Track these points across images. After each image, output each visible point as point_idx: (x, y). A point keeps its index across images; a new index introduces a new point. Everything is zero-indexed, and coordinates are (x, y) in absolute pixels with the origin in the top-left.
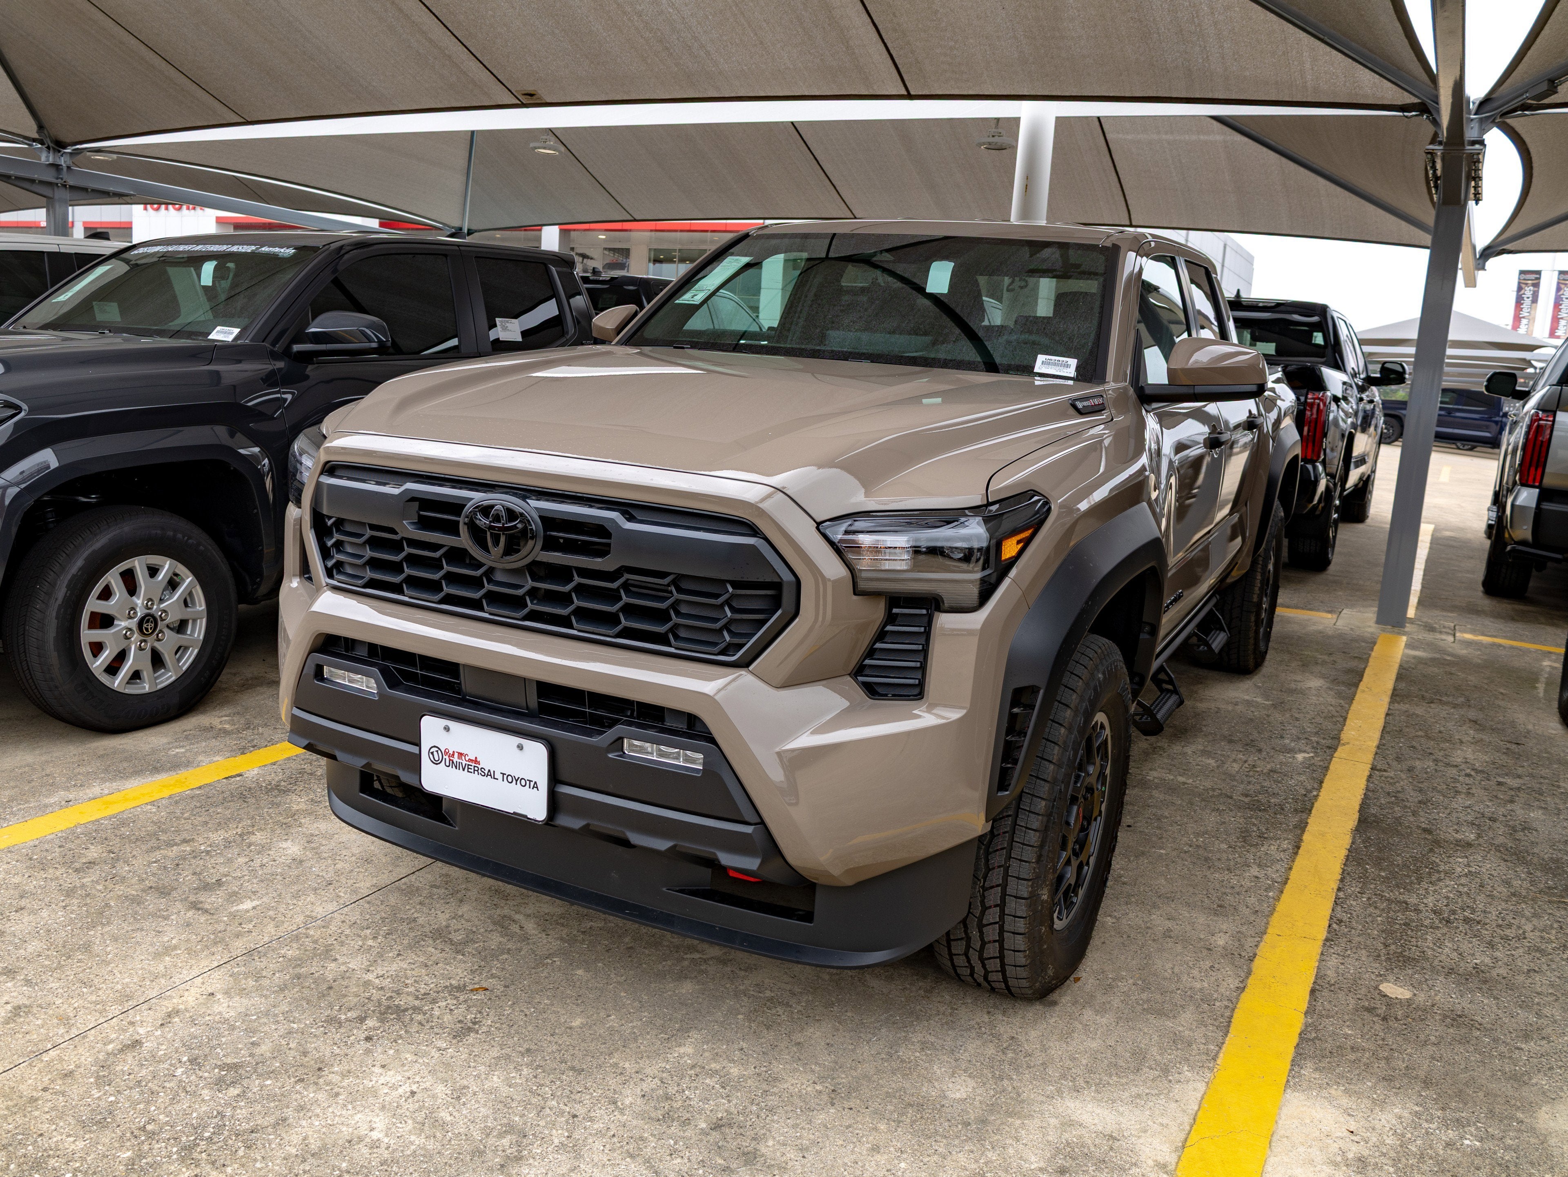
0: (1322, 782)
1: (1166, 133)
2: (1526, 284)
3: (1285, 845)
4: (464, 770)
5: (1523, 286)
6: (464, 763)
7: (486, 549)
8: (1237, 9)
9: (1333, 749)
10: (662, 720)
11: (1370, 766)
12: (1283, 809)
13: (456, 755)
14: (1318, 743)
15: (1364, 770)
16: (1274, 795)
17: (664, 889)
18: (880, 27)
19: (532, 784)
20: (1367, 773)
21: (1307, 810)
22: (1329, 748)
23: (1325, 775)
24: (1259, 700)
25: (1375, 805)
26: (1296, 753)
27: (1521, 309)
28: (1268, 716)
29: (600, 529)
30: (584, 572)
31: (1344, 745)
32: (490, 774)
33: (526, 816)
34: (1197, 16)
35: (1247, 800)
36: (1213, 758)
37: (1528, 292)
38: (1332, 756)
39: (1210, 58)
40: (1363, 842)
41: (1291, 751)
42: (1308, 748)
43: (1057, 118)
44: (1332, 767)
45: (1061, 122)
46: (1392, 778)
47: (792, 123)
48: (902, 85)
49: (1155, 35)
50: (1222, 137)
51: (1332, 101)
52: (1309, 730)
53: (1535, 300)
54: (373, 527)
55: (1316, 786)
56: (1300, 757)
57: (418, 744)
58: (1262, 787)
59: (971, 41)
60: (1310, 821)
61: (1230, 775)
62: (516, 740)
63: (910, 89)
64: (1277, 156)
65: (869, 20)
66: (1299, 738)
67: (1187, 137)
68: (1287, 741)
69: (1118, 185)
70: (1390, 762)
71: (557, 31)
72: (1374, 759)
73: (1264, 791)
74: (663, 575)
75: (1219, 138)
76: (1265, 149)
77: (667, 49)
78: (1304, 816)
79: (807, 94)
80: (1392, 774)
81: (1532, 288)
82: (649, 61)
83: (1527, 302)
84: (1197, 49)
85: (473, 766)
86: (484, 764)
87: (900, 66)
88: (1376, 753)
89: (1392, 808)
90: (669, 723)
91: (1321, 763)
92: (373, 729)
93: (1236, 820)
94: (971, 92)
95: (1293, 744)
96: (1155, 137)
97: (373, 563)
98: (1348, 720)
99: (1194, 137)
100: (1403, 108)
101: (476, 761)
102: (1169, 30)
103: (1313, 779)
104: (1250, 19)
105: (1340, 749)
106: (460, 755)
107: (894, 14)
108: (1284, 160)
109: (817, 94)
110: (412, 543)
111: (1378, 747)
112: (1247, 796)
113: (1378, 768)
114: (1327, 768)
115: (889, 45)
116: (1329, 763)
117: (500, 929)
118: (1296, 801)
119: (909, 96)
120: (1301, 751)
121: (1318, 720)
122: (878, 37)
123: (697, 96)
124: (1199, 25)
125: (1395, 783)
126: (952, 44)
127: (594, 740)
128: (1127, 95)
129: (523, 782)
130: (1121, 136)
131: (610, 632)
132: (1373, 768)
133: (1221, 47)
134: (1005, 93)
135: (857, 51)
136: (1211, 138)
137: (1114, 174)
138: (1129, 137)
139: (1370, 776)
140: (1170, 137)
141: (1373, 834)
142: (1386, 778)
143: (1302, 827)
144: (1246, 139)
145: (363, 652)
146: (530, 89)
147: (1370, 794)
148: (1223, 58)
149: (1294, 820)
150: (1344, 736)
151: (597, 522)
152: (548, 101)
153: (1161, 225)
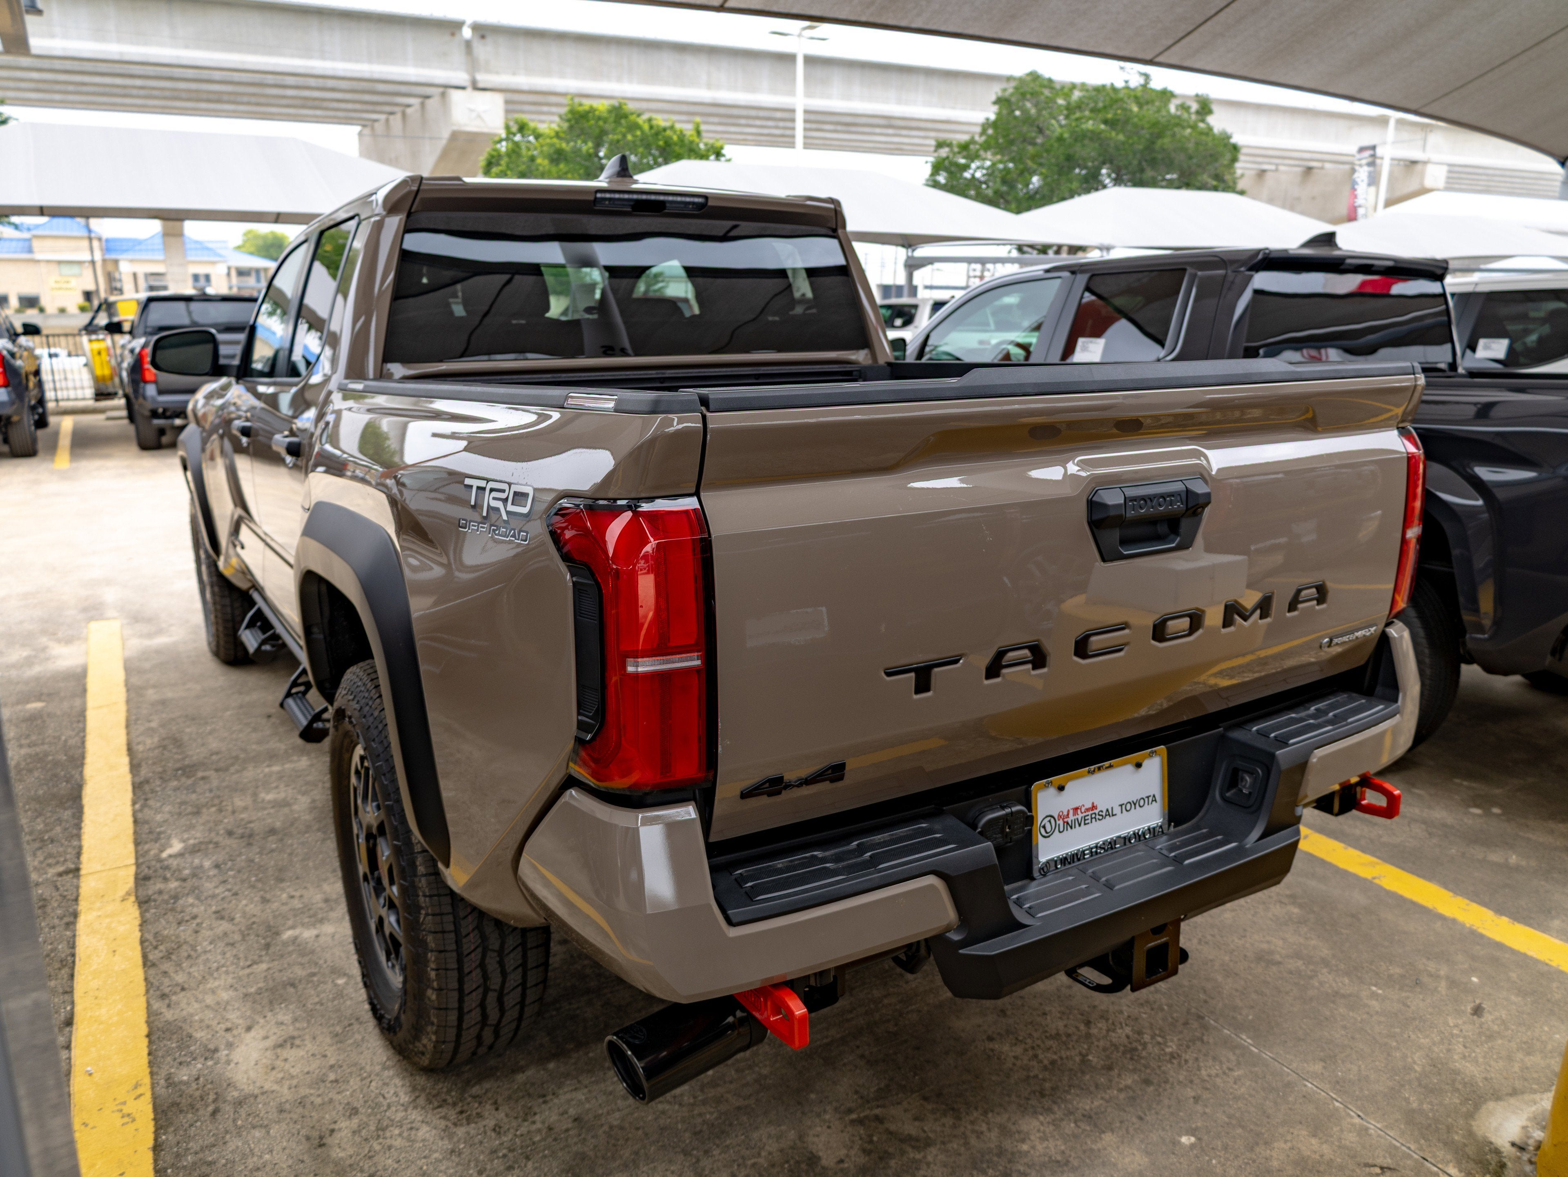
0: (136, 822)
3: (140, 748)
9: (141, 879)
11: (82, 872)
12: (161, 778)
14: (165, 879)
15: (87, 864)
16: (176, 789)
20: (84, 858)
21: (137, 787)
22: (147, 878)
23: (135, 832)
24: (308, 934)
25: (67, 821)
26: (185, 848)
28: (265, 901)
31: (128, 894)
35: (200, 774)
36: (269, 802)
38: (138, 865)
40: (72, 776)
41: (194, 850)
42: (174, 863)
44: (131, 847)
46: (50, 865)
52: (191, 900)
55: (140, 815)
56: (176, 846)
58: (194, 792)
60: (128, 778)
61: (236, 790)
66: (194, 875)
68: (207, 864)
70: (55, 894)
72: (78, 887)
73: (192, 789)
78: (138, 780)
80: (52, 871)
88: (76, 900)
89: (46, 825)
91: (147, 847)
93: (196, 753)
95: (197, 861)
98: (139, 960)
103: (146, 822)
105: (130, 883)
111: (75, 915)
112: (203, 778)
113: (71, 876)
114: (137, 843)
116: (137, 852)
118: (153, 791)
120: (180, 855)
121: (185, 932)
125: (45, 859)
132: (76, 871)
139: (79, 854)
141: (64, 788)
142: (58, 863)
143: (134, 767)
147: (75, 831)
149: (144, 772)
150: (131, 914)
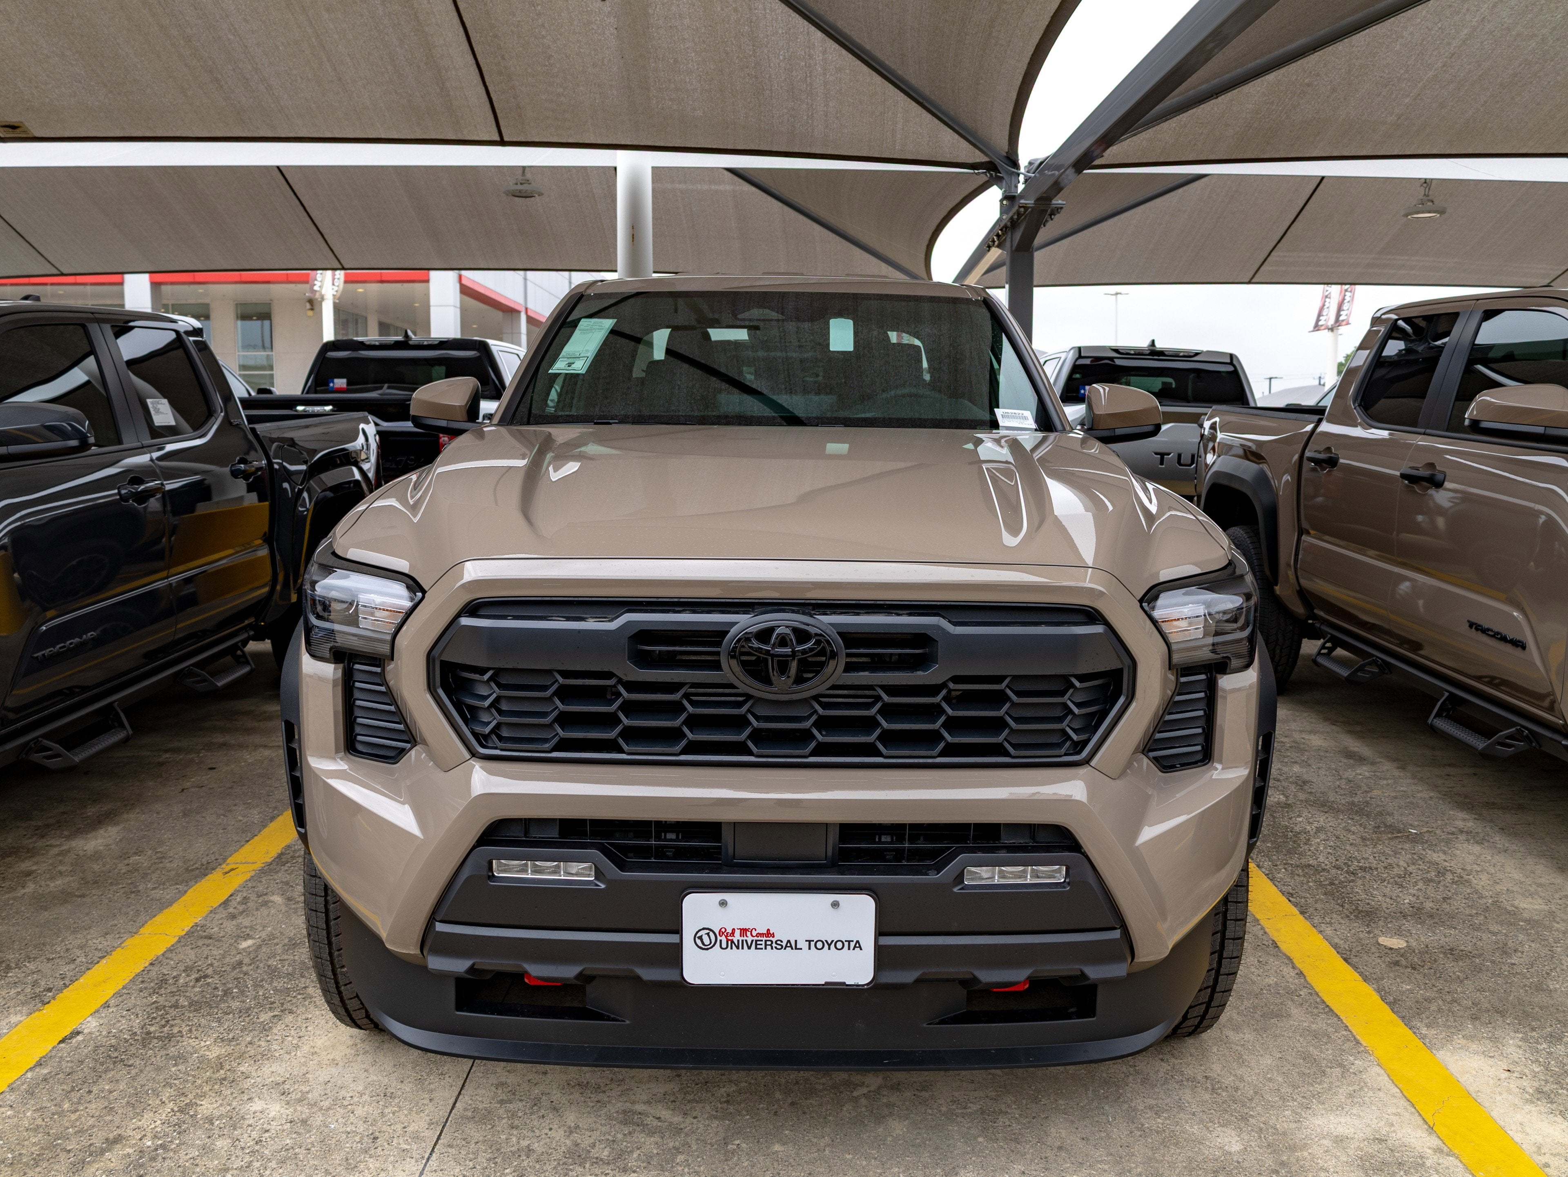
1: (680, 183)
4: (749, 948)
6: (749, 939)
7: (767, 681)
8: (848, 71)
10: (999, 838)
13: (737, 933)
17: (925, 1025)
18: (484, 69)
19: (852, 944)
29: (921, 639)
30: (891, 690)
32: (791, 945)
33: (844, 984)
34: (810, 76)
39: (815, 115)
43: (653, 168)
45: (657, 171)
47: (278, 167)
48: (496, 130)
49: (768, 92)
50: (732, 187)
51: (914, 158)
54: (565, 674)
57: (678, 931)
59: (582, 88)
63: (504, 134)
64: (780, 204)
65: (473, 61)
67: (699, 187)
71: (68, 53)
74: (999, 679)
75: (728, 188)
76: (769, 198)
77: (217, 80)
79: (383, 136)
82: (190, 93)
84: (804, 106)
86: (781, 935)
87: (498, 111)
90: (1006, 841)
92: (594, 925)
94: (570, 140)
97: (565, 720)
99: (705, 187)
100: (973, 166)
101: (769, 934)
102: (781, 88)
104: (857, 81)
106: (744, 931)
107: (503, 57)
108: (786, 208)
109: (396, 137)
110: (632, 686)
115: (491, 89)
117: (637, 1128)
119: (502, 143)
122: (480, 79)
123: (245, 135)
124: (811, 84)
126: (561, 90)
127: (932, 877)
128: (730, 147)
129: (839, 945)
131: (929, 753)
133: (827, 105)
134: (607, 142)
135: (452, 93)
136: (721, 187)
140: (683, 186)
144: (754, 189)
145: (553, 833)
146: (13, 119)
148: (826, 116)
151: (917, 631)
152: (38, 135)
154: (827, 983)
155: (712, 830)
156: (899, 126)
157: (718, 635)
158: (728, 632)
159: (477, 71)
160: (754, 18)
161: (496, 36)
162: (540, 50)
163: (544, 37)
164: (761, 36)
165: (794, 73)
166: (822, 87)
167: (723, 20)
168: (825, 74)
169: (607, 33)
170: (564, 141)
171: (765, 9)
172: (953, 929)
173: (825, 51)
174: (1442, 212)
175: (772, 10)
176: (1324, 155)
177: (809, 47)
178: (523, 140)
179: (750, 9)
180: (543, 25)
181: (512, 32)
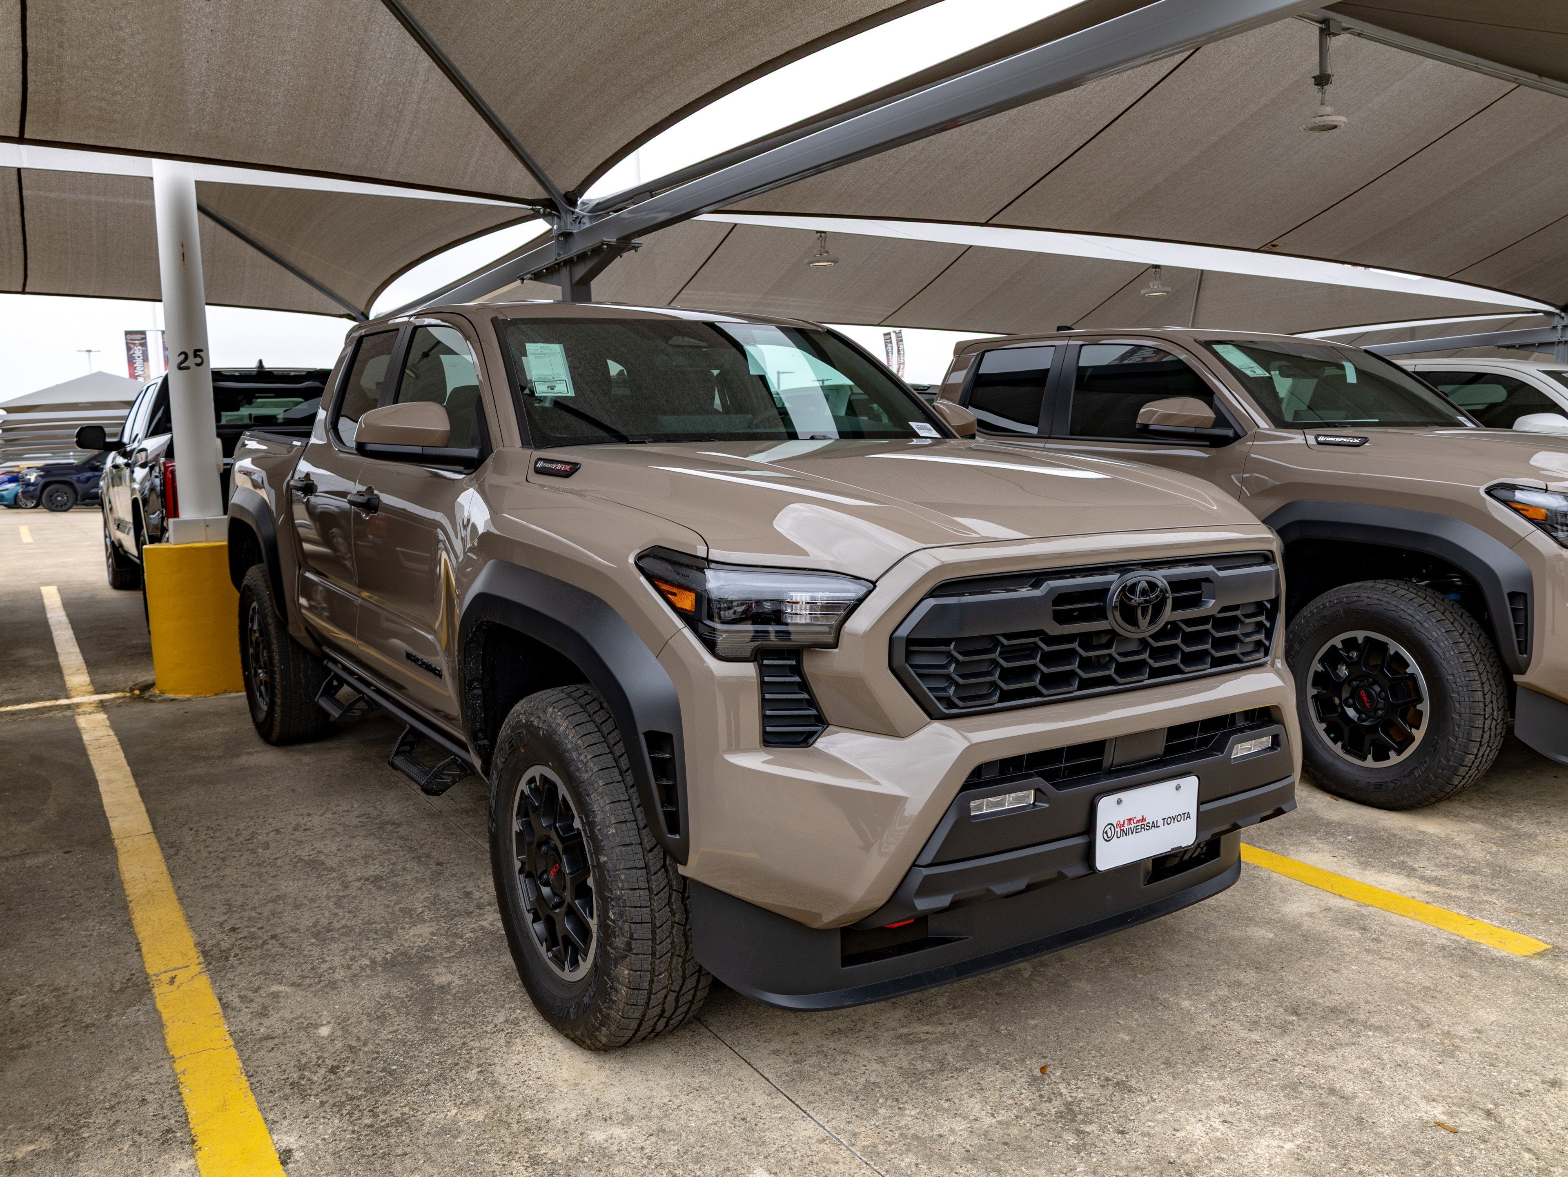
1: (98, 194)
2: (134, 344)
5: (132, 346)
6: (1133, 826)
13: (1126, 823)
17: (1143, 886)
19: (1186, 815)
27: (135, 368)
30: (1189, 622)
32: (1155, 825)
33: (1181, 847)
37: (138, 351)
39: (395, 141)
43: (196, 182)
49: (355, 114)
53: (146, 359)
54: (1009, 637)
57: (1094, 831)
62: (1174, 783)
63: (27, 131)
67: (121, 200)
69: (21, 247)
74: (1237, 607)
81: (140, 347)
83: (139, 362)
84: (388, 132)
85: (1142, 825)
86: (1150, 819)
87: (29, 105)
94: (110, 144)
96: (83, 197)
97: (1007, 675)
100: (521, 201)
101: (1142, 819)
102: (370, 111)
106: (1130, 820)
107: (61, 45)
110: (1048, 640)
115: (30, 78)
119: (20, 140)
122: (20, 66)
126: (120, 88)
127: (1220, 757)
129: (1179, 818)
130: (41, 193)
131: (1206, 666)
137: (20, 235)
138: (52, 195)
140: (102, 199)
148: (406, 143)
151: (1204, 577)
153: (60, 292)
154: (1173, 849)
155: (1097, 747)
156: (474, 159)
157: (1101, 593)
158: (1109, 589)
159: (20, 56)
160: (367, 40)
161: (61, 20)
162: (111, 42)
163: (121, 29)
164: (368, 57)
165: (389, 98)
166: (412, 115)
167: (334, 38)
168: (419, 102)
169: (200, 34)
170: (102, 144)
171: (381, 33)
172: (1229, 793)
173: (427, 80)
174: (835, 262)
175: (387, 34)
176: (820, 212)
177: (412, 75)
178: (49, 139)
179: (366, 31)
180: (125, 17)
181: (84, 18)
